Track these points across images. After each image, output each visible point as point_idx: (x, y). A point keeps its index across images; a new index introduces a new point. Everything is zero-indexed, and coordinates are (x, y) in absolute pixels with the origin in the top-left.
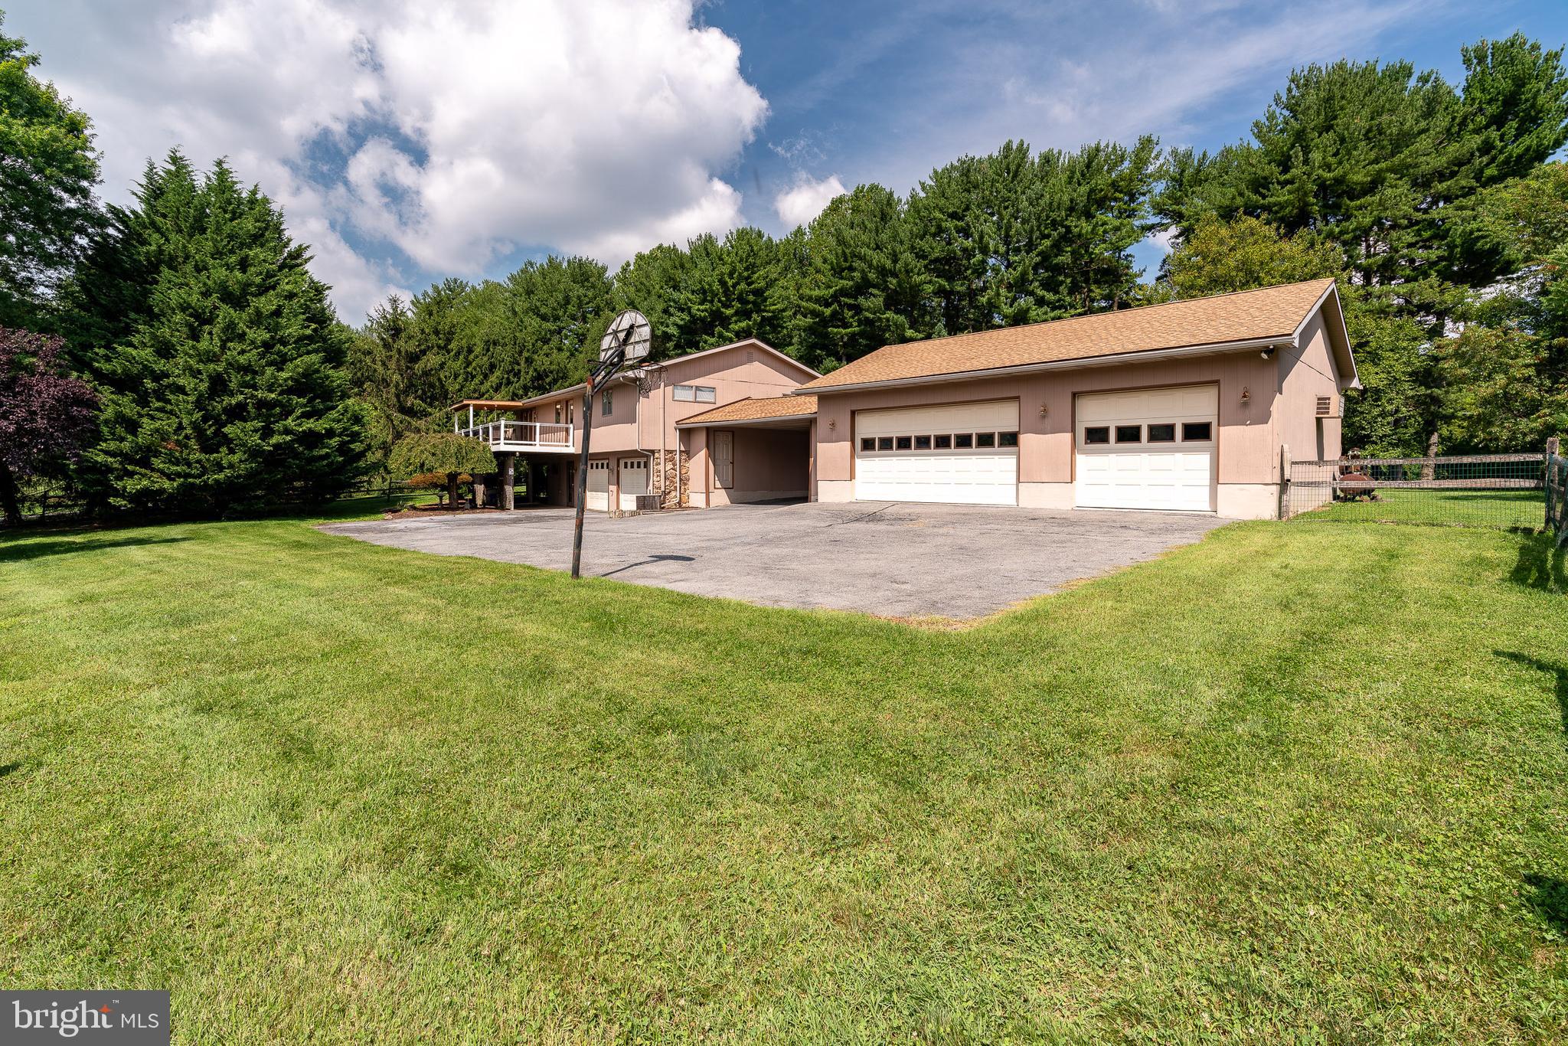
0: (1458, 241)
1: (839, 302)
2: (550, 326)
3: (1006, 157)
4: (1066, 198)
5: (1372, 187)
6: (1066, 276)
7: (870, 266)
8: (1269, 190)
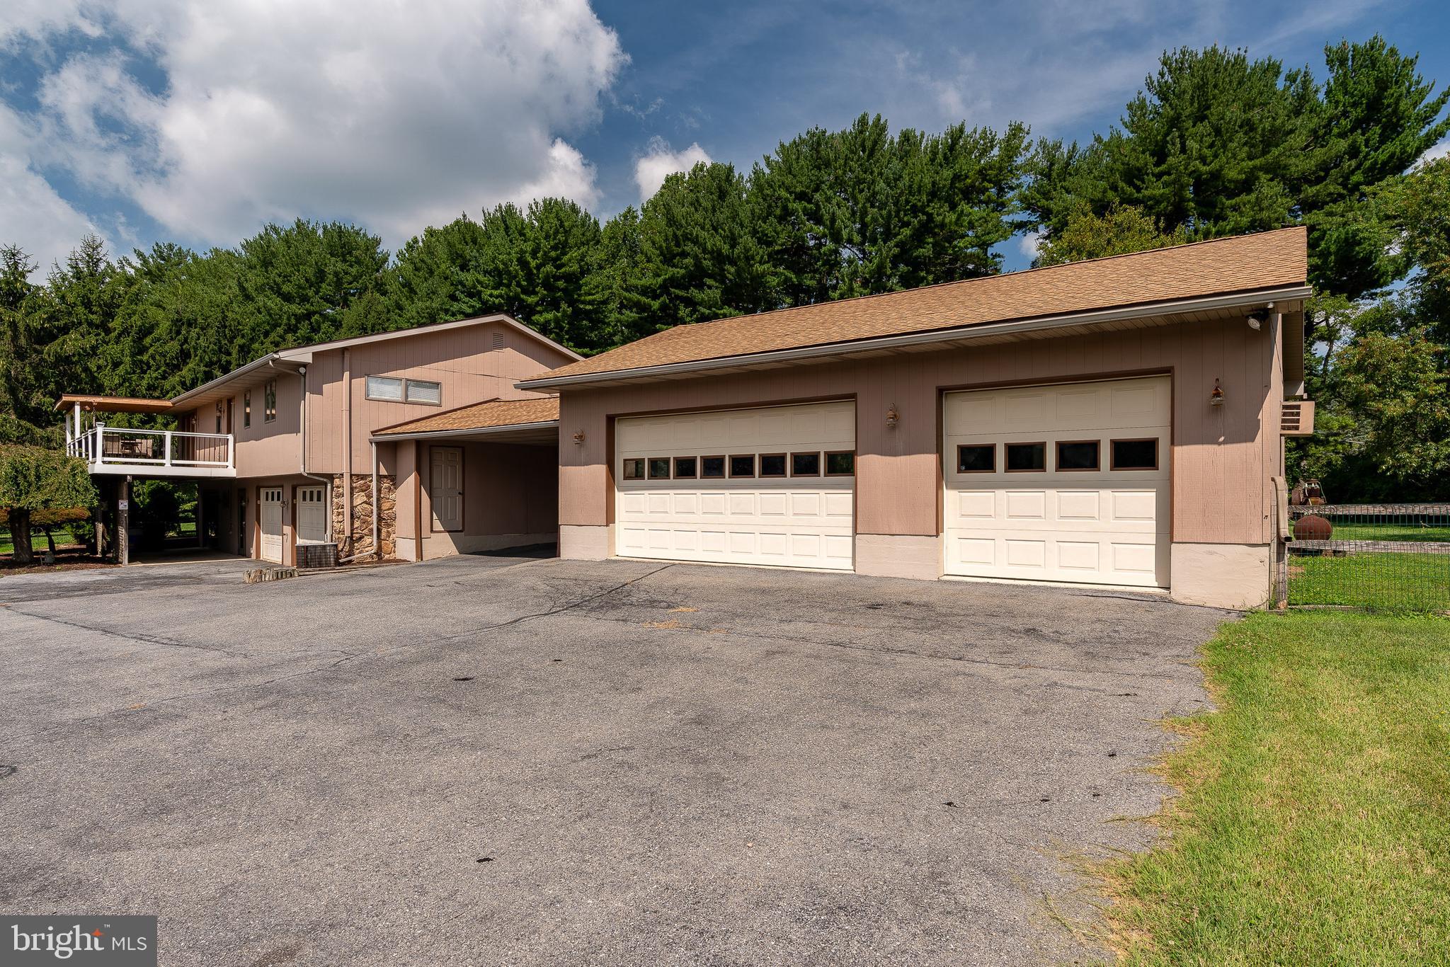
0: (1333, 248)
1: (669, 294)
2: (296, 308)
3: (861, 132)
4: (927, 180)
5: (1247, 185)
6: (928, 272)
7: (705, 251)
8: (1143, 182)
